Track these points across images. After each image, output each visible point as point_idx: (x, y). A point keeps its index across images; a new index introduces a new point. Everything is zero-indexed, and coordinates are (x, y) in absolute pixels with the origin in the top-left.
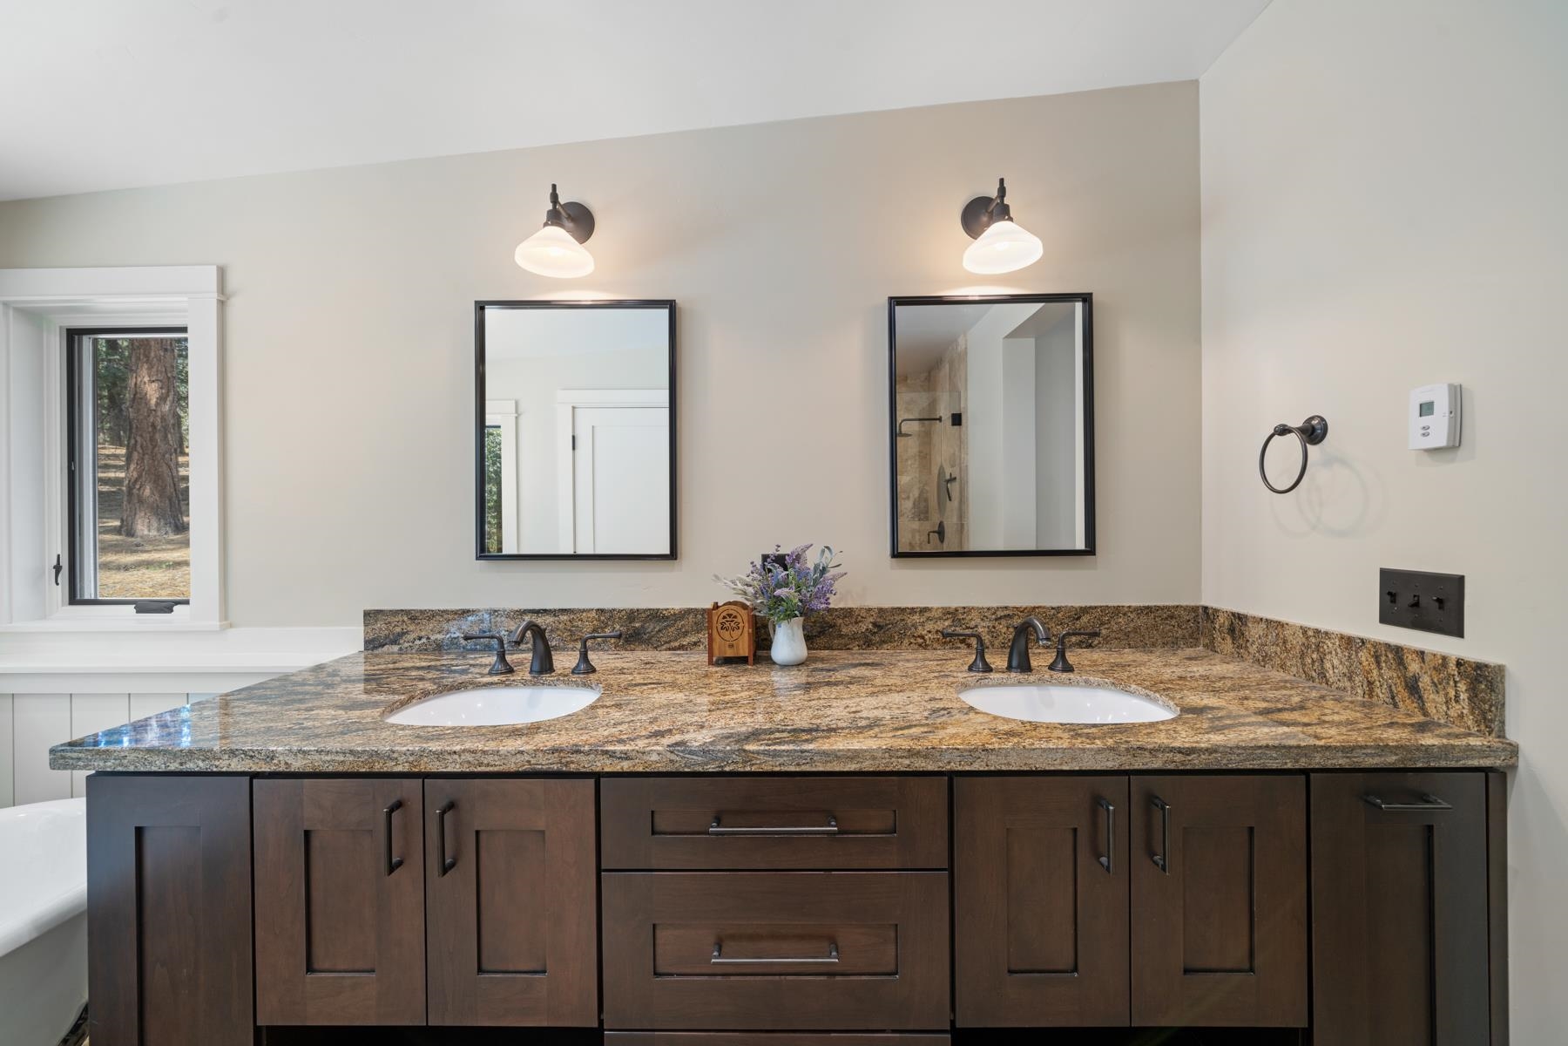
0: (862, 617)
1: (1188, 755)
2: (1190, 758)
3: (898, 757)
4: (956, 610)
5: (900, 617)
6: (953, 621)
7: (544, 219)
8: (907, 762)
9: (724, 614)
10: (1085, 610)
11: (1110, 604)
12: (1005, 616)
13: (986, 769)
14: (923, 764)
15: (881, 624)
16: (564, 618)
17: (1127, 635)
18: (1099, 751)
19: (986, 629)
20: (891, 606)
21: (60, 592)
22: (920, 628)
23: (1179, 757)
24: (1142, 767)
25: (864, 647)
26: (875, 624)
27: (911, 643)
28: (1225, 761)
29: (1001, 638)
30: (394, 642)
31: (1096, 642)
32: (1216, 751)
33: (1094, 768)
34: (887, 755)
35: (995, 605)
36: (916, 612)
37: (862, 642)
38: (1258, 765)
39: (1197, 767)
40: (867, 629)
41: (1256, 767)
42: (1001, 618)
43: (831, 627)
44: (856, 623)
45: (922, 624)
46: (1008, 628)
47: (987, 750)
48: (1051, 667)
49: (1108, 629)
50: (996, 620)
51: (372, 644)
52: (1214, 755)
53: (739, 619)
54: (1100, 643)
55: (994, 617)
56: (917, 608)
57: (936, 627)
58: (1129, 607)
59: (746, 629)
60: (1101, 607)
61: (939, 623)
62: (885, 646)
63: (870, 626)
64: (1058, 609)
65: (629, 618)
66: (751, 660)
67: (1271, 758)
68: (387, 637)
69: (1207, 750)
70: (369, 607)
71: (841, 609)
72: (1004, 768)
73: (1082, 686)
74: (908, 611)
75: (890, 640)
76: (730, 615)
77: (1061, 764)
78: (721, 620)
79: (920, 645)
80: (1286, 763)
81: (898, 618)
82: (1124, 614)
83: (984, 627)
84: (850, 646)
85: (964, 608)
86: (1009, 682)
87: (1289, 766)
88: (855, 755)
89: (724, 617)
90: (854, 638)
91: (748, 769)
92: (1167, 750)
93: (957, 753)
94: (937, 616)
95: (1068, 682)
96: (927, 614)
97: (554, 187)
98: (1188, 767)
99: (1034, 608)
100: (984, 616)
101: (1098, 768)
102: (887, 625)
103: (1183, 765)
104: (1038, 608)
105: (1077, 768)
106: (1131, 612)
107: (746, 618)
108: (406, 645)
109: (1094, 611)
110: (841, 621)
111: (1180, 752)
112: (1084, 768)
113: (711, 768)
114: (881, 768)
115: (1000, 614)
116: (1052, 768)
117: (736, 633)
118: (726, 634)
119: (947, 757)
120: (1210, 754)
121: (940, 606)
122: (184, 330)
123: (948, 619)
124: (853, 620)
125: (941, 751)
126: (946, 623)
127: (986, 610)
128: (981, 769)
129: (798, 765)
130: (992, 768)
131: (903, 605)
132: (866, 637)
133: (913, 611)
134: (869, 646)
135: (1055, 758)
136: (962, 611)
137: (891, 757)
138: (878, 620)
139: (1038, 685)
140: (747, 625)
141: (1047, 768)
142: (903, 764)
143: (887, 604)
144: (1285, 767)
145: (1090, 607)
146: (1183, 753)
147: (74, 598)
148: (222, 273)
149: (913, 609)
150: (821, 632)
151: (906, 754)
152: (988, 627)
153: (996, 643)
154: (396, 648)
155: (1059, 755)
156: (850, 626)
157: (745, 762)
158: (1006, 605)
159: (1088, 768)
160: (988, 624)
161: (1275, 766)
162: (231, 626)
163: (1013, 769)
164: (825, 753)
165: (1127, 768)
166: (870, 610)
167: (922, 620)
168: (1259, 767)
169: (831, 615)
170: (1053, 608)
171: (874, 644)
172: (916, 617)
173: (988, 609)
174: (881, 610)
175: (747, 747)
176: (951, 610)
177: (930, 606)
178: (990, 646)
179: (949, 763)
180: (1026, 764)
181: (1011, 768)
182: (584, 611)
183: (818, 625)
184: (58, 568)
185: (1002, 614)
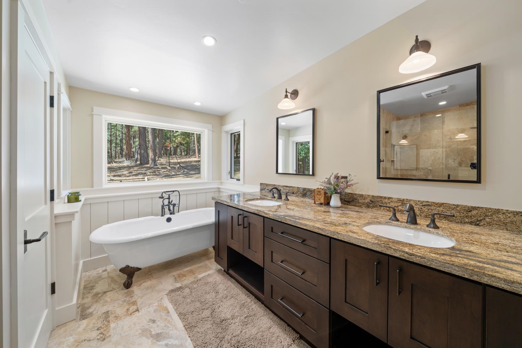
0: (366, 198)
1: (411, 256)
2: (412, 257)
3: (315, 228)
4: (404, 200)
5: (380, 199)
6: (402, 204)
7: (284, 97)
8: (317, 230)
9: (318, 191)
10: (475, 208)
11: (492, 207)
12: (427, 205)
13: (338, 238)
14: (321, 232)
15: (373, 201)
16: (291, 188)
17: (506, 224)
18: (374, 244)
19: (418, 209)
20: (377, 195)
21: (229, 176)
22: (388, 204)
23: (406, 255)
24: (390, 254)
25: (367, 207)
26: (371, 201)
27: (384, 209)
28: (429, 263)
29: (425, 213)
30: (264, 190)
31: (482, 224)
32: (424, 258)
33: (372, 249)
34: (313, 227)
35: (422, 200)
36: (386, 199)
37: (366, 206)
38: (448, 271)
39: (415, 262)
40: (368, 202)
41: (446, 271)
42: (425, 205)
43: (356, 199)
44: (364, 199)
45: (389, 203)
46: (428, 210)
47: (338, 233)
48: (428, 226)
49: (491, 219)
50: (423, 206)
51: (261, 190)
52: (423, 259)
53: (321, 193)
54: (484, 224)
55: (421, 204)
56: (387, 197)
57: (395, 205)
58: (507, 210)
59: (323, 195)
60: (486, 208)
61: (396, 203)
62: (374, 208)
63: (369, 201)
64: (458, 206)
65: (303, 190)
66: (324, 204)
67: (455, 270)
68: (263, 189)
69: (420, 256)
70: (261, 183)
71: (360, 194)
72: (343, 240)
73: (435, 234)
74: (383, 198)
75: (376, 206)
76: (319, 191)
77: (360, 244)
78: (317, 192)
79: (388, 210)
80: (464, 275)
81: (379, 200)
82: (503, 214)
83: (416, 208)
84: (362, 206)
85: (407, 199)
86: (401, 226)
87: (466, 277)
88: (306, 225)
89: (318, 192)
90: (363, 204)
91: (286, 222)
92: (401, 251)
93: (330, 231)
94: (395, 201)
95: (429, 231)
96: (391, 200)
97: (286, 89)
98: (411, 260)
99: (443, 203)
100: (417, 204)
101: (373, 249)
102: (375, 201)
103: (408, 259)
104: (445, 204)
105: (366, 247)
106: (509, 213)
107: (323, 193)
108: (266, 191)
109: (480, 209)
110: (359, 198)
111: (407, 253)
112: (368, 248)
113: (279, 220)
114: (312, 230)
115: (424, 204)
116: (358, 244)
117: (321, 196)
118: (318, 196)
119: (327, 232)
120: (422, 258)
121: (397, 197)
122: (240, 132)
123: (400, 202)
124: (363, 198)
125: (326, 230)
126: (399, 204)
127: (417, 201)
128: (336, 238)
129: (295, 224)
130: (339, 239)
131: (381, 196)
132: (368, 204)
133: (385, 198)
134: (368, 207)
135: (358, 241)
136: (406, 200)
137: (314, 228)
138: (372, 199)
139: (415, 230)
140: (323, 194)
141: (356, 244)
142: (316, 231)
143: (376, 194)
144: (464, 276)
145: (478, 207)
146: (408, 254)
147: (231, 178)
148: (244, 120)
149: (385, 197)
150: (352, 201)
151: (317, 228)
152: (419, 208)
153: (422, 215)
154: (264, 191)
155: (360, 241)
156: (362, 200)
157: (285, 221)
158: (428, 201)
159: (370, 248)
160: (418, 207)
161: (457, 274)
162: (245, 184)
163: (345, 241)
164: (300, 223)
165: (385, 252)
166: (369, 196)
167: (389, 202)
168: (448, 272)
169: (356, 196)
170: (454, 205)
171: (370, 207)
172: (386, 200)
173: (419, 201)
174: (373, 196)
175: (286, 217)
176: (401, 200)
177: (392, 197)
178: (419, 216)
179: (328, 234)
180: (349, 240)
181: (345, 240)
182: (295, 187)
183: (352, 198)
184: (229, 172)
185: (426, 204)
